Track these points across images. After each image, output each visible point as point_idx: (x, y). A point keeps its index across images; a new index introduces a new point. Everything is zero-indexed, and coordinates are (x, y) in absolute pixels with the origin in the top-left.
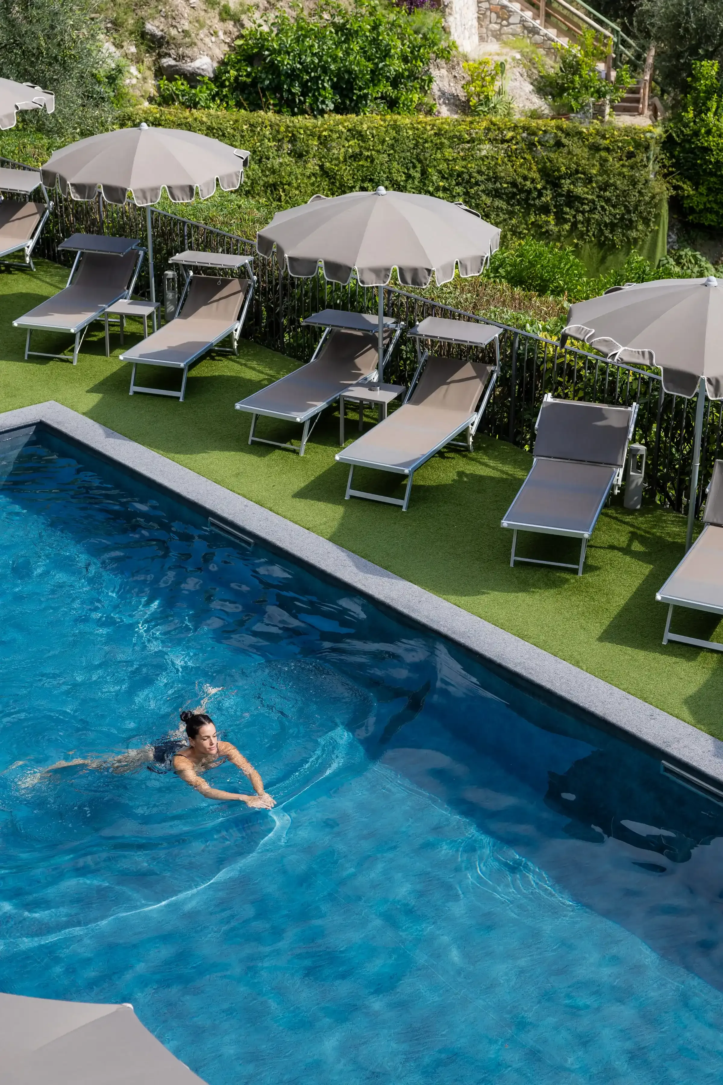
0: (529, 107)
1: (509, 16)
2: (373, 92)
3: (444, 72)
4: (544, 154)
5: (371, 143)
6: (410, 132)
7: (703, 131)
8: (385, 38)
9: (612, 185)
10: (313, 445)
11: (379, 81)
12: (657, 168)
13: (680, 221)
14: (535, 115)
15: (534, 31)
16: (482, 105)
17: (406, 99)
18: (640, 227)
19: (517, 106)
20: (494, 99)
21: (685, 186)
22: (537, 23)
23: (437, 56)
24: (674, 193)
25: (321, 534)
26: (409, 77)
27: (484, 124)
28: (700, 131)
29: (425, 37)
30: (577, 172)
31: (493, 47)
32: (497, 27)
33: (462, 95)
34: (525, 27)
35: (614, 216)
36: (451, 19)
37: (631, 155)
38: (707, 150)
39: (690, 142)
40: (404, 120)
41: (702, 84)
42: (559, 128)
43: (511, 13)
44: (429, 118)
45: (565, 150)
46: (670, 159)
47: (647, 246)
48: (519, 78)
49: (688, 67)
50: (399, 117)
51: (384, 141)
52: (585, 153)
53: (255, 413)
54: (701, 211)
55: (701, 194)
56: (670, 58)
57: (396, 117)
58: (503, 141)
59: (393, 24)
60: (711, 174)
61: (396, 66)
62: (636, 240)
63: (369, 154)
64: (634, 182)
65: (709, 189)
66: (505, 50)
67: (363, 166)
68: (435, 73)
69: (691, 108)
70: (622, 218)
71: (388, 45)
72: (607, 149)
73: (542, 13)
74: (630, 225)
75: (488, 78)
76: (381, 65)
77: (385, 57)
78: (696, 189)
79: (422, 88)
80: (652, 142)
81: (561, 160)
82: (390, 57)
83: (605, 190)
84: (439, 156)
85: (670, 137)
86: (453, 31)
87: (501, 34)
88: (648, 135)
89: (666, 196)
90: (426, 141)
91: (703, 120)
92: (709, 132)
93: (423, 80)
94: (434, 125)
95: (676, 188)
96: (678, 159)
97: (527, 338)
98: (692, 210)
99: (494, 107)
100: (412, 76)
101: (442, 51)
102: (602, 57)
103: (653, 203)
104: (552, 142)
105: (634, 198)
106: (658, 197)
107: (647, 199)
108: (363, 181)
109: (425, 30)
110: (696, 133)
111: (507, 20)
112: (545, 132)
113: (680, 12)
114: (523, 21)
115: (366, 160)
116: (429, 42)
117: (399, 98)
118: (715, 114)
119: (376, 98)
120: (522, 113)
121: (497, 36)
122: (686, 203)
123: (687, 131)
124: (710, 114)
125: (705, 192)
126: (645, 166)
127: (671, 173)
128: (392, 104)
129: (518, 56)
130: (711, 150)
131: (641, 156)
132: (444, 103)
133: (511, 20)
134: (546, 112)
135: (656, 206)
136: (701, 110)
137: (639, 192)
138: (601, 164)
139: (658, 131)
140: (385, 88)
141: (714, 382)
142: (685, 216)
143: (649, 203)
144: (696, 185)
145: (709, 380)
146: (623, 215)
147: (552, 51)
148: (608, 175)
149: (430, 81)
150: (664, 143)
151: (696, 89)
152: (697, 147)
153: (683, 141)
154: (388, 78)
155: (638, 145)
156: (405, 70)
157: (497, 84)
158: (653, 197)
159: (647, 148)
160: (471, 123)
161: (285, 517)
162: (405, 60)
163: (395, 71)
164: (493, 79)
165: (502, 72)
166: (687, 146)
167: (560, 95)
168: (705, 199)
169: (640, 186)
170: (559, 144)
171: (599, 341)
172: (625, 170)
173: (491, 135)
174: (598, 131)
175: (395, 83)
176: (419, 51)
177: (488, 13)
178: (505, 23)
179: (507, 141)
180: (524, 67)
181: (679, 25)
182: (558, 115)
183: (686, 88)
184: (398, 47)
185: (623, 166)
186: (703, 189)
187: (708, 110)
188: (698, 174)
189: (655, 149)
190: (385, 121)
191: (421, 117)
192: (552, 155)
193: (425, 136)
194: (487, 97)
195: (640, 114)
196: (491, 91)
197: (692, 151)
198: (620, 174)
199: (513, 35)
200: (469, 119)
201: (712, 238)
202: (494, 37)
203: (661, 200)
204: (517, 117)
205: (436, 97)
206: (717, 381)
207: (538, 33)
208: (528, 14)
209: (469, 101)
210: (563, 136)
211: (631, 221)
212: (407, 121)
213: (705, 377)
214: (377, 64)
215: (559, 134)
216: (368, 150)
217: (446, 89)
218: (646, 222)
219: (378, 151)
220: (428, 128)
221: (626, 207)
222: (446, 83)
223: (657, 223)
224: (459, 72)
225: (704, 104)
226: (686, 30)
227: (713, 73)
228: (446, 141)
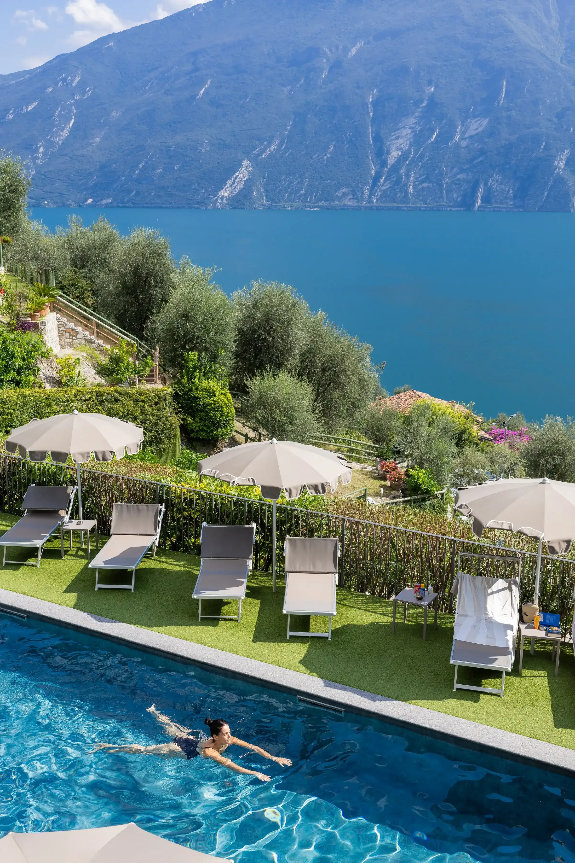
0: (95, 382)
1: (77, 335)
2: (7, 377)
3: (45, 365)
4: (109, 406)
5: (9, 405)
6: (32, 398)
7: (194, 388)
8: (11, 348)
9: (148, 420)
10: (45, 560)
11: (9, 371)
12: (171, 410)
13: (186, 437)
14: (99, 385)
15: (91, 342)
16: (69, 381)
17: (26, 381)
18: (166, 442)
19: (89, 382)
20: (76, 378)
21: (188, 418)
22: (93, 337)
23: (42, 356)
24: (182, 422)
25: (67, 606)
26: (26, 368)
27: (74, 391)
28: (192, 388)
29: (33, 346)
30: (128, 414)
31: (69, 351)
32: (70, 340)
33: (57, 376)
34: (86, 340)
35: (151, 437)
36: (46, 337)
37: (156, 404)
38: (197, 398)
39: (187, 394)
40: (27, 391)
41: (190, 364)
42: (116, 391)
43: (77, 333)
44: (42, 390)
45: (120, 403)
46: (178, 404)
47: (170, 452)
48: (87, 367)
49: (181, 355)
50: (24, 390)
51: (17, 404)
52: (132, 403)
53: (6, 545)
54: (197, 431)
55: (196, 422)
56: (171, 352)
57: (23, 390)
58: (86, 400)
59: (14, 340)
60: (201, 411)
61: (19, 363)
62: (164, 449)
63: (9, 411)
64: (160, 418)
65: (201, 419)
66: (77, 352)
67: (6, 418)
68: (40, 365)
69: (186, 377)
70: (156, 438)
71: (13, 351)
72: (143, 401)
73: (95, 332)
74: (160, 441)
75: (72, 367)
76: (10, 363)
77: (12, 358)
78: (194, 420)
79: (34, 374)
80: (167, 396)
81: (118, 408)
82: (15, 358)
83: (145, 423)
84: (49, 410)
85: (176, 393)
86: (47, 342)
87: (73, 344)
88: (165, 392)
89: (178, 424)
90: (41, 403)
91: (192, 383)
92: (197, 389)
93: (34, 370)
94: (45, 393)
95: (183, 419)
96: (182, 404)
97: (163, 486)
98: (192, 431)
99: (76, 383)
100: (28, 368)
101: (45, 353)
102: (131, 355)
103: (171, 428)
104: (113, 399)
105: (161, 426)
106: (174, 425)
107: (168, 426)
108: (6, 427)
109: (33, 342)
110: (190, 390)
111: (76, 336)
112: (108, 394)
113: (174, 328)
114: (84, 337)
115: (7, 415)
116: (35, 348)
117: (22, 380)
118: (199, 379)
119: (9, 381)
120: (92, 385)
121: (71, 345)
122: (189, 428)
123: (185, 389)
124: (196, 379)
125: (199, 421)
126: (165, 409)
127: (179, 412)
128: (18, 384)
129: (85, 355)
130: (200, 398)
131: (162, 404)
132: (47, 382)
133: (78, 336)
134: (105, 384)
135: (173, 430)
136: (191, 378)
137: (163, 423)
138: (141, 410)
139: (170, 390)
140: (13, 375)
141: (288, 490)
142: (189, 434)
143: (169, 429)
144: (193, 417)
145: (286, 489)
146: (156, 436)
147: (103, 352)
148: (146, 415)
149: (38, 370)
150: (174, 396)
151: (187, 367)
152: (191, 397)
153: (183, 394)
154: (14, 369)
155: (159, 398)
156: (24, 364)
157: (77, 370)
158: (171, 425)
159: (165, 399)
160: (66, 391)
161: (43, 600)
162: (24, 359)
163: (19, 365)
164: (74, 367)
165: (79, 364)
166: (186, 397)
167: (111, 374)
168: (199, 425)
169: (163, 420)
170: (116, 400)
171: (223, 476)
172: (154, 412)
173: (79, 397)
174: (137, 391)
175: (19, 371)
176: (31, 354)
177: (64, 333)
178: (74, 338)
179: (88, 400)
180: (89, 361)
181: (174, 334)
182: (112, 385)
183: (182, 367)
184: (19, 352)
185: (153, 409)
186: (197, 419)
187: (195, 377)
188: (194, 411)
189: (169, 400)
190: (16, 392)
191: (37, 389)
192: (113, 406)
193: (41, 400)
194: (72, 378)
195: (155, 383)
196: (74, 373)
197: (189, 399)
198: (152, 414)
199: (80, 344)
200: (64, 389)
201: (204, 446)
202: (68, 345)
203: (176, 426)
204: (89, 387)
205: (42, 379)
206: (290, 490)
207: (94, 343)
208: (87, 333)
209: (61, 380)
210: (118, 395)
211: (160, 439)
212: (29, 392)
213: (284, 488)
214: (7, 362)
215: (116, 394)
216: (8, 409)
217: (48, 374)
218: (169, 439)
219: (14, 410)
220: (42, 395)
221: (157, 431)
222: (47, 371)
223: (175, 439)
224: (55, 364)
225: (193, 374)
226: (178, 336)
227: (195, 358)
228: (53, 402)
